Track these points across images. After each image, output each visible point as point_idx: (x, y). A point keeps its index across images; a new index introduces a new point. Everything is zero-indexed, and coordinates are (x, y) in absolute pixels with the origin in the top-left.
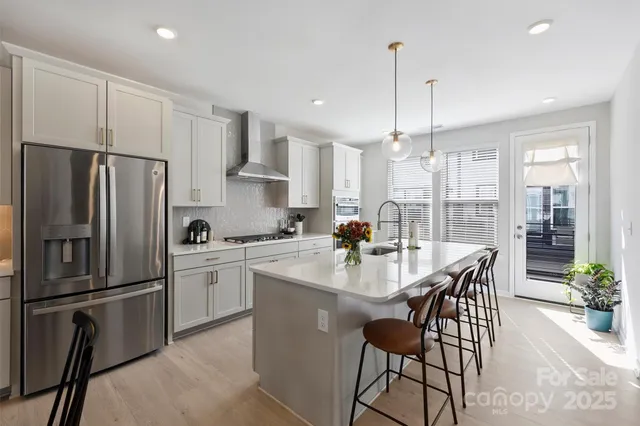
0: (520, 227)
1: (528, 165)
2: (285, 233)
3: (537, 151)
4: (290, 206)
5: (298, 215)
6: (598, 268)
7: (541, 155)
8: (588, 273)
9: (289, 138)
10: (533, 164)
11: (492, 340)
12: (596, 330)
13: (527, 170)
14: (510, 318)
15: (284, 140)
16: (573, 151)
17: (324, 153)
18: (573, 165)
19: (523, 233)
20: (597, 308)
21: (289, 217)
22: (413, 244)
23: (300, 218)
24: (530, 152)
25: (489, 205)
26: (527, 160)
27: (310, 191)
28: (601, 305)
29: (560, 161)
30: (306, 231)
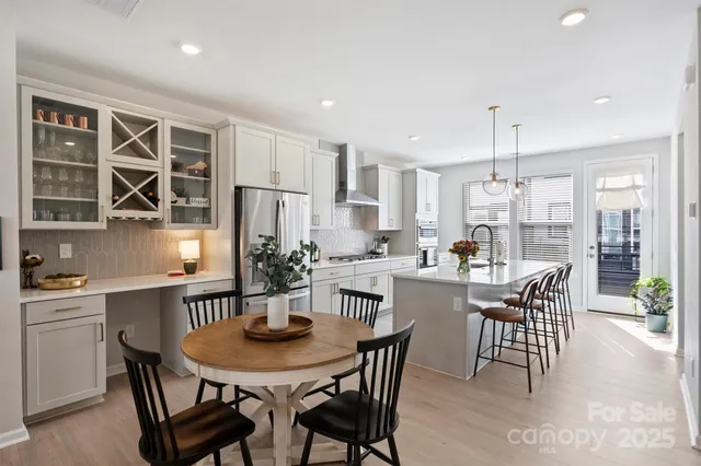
0: (592, 247)
1: (599, 190)
2: (374, 254)
3: (607, 179)
4: (380, 229)
5: (384, 238)
6: (657, 281)
7: (612, 182)
8: (649, 286)
9: (380, 166)
10: (603, 190)
11: (567, 336)
12: (654, 331)
13: (598, 195)
14: (581, 325)
15: (375, 168)
16: (639, 179)
17: (408, 179)
18: (639, 192)
19: (595, 253)
20: (655, 313)
21: (375, 240)
22: (501, 260)
23: (385, 240)
24: (602, 180)
25: (564, 227)
26: (599, 187)
27: (395, 215)
28: (658, 310)
29: (628, 188)
30: (390, 252)
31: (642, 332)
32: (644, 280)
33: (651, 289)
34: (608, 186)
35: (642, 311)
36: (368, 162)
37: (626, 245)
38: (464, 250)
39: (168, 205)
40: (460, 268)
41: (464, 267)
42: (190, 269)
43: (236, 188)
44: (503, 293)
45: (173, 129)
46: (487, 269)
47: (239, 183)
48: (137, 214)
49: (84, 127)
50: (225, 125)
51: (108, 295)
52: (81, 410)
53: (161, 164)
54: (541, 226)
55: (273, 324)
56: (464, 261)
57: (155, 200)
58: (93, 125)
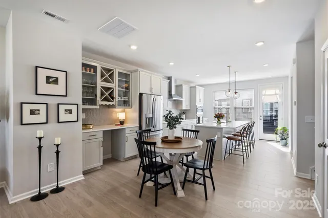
0: (260, 116)
3: (267, 91)
7: (269, 92)
9: (183, 85)
10: (265, 95)
12: (283, 146)
13: (263, 97)
14: (258, 144)
15: (181, 86)
16: (278, 91)
17: (193, 90)
18: (278, 96)
19: (262, 118)
23: (184, 113)
24: (264, 91)
26: (263, 94)
27: (188, 103)
28: (284, 139)
29: (274, 94)
30: (186, 118)
31: (279, 146)
32: (279, 128)
33: (282, 131)
34: (266, 94)
35: (279, 139)
36: (178, 83)
37: (272, 116)
38: (219, 117)
39: (117, 100)
40: (218, 123)
41: (219, 122)
42: (122, 123)
43: (140, 94)
44: (232, 132)
45: (119, 72)
46: (226, 124)
47: (141, 92)
48: (108, 103)
49: (92, 72)
50: (136, 71)
51: (103, 131)
52: (94, 171)
53: (115, 85)
54: (239, 108)
55: (170, 138)
56: (219, 121)
57: (113, 98)
58: (95, 71)
